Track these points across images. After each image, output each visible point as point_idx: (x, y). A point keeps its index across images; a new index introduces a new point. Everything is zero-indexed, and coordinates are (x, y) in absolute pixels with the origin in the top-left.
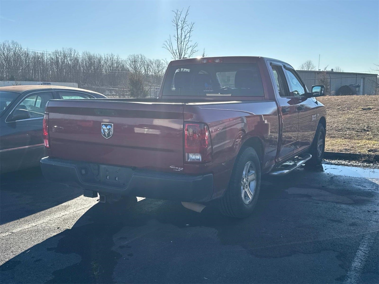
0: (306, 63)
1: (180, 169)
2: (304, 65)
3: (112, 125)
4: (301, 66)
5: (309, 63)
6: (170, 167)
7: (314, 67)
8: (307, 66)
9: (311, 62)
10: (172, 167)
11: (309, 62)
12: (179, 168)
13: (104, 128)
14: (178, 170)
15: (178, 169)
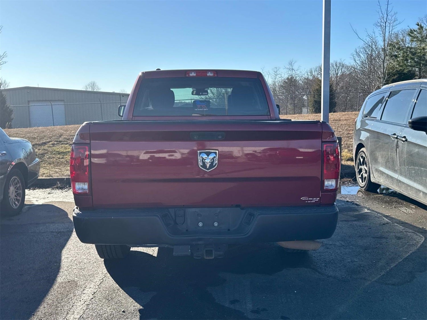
0: (90, 84)
1: (316, 200)
2: (88, 87)
3: (216, 152)
4: (84, 87)
5: (94, 85)
6: (301, 199)
7: (99, 89)
8: (91, 88)
9: (95, 83)
10: (304, 198)
11: (93, 83)
12: (314, 199)
13: (205, 156)
14: (312, 202)
15: (312, 200)
